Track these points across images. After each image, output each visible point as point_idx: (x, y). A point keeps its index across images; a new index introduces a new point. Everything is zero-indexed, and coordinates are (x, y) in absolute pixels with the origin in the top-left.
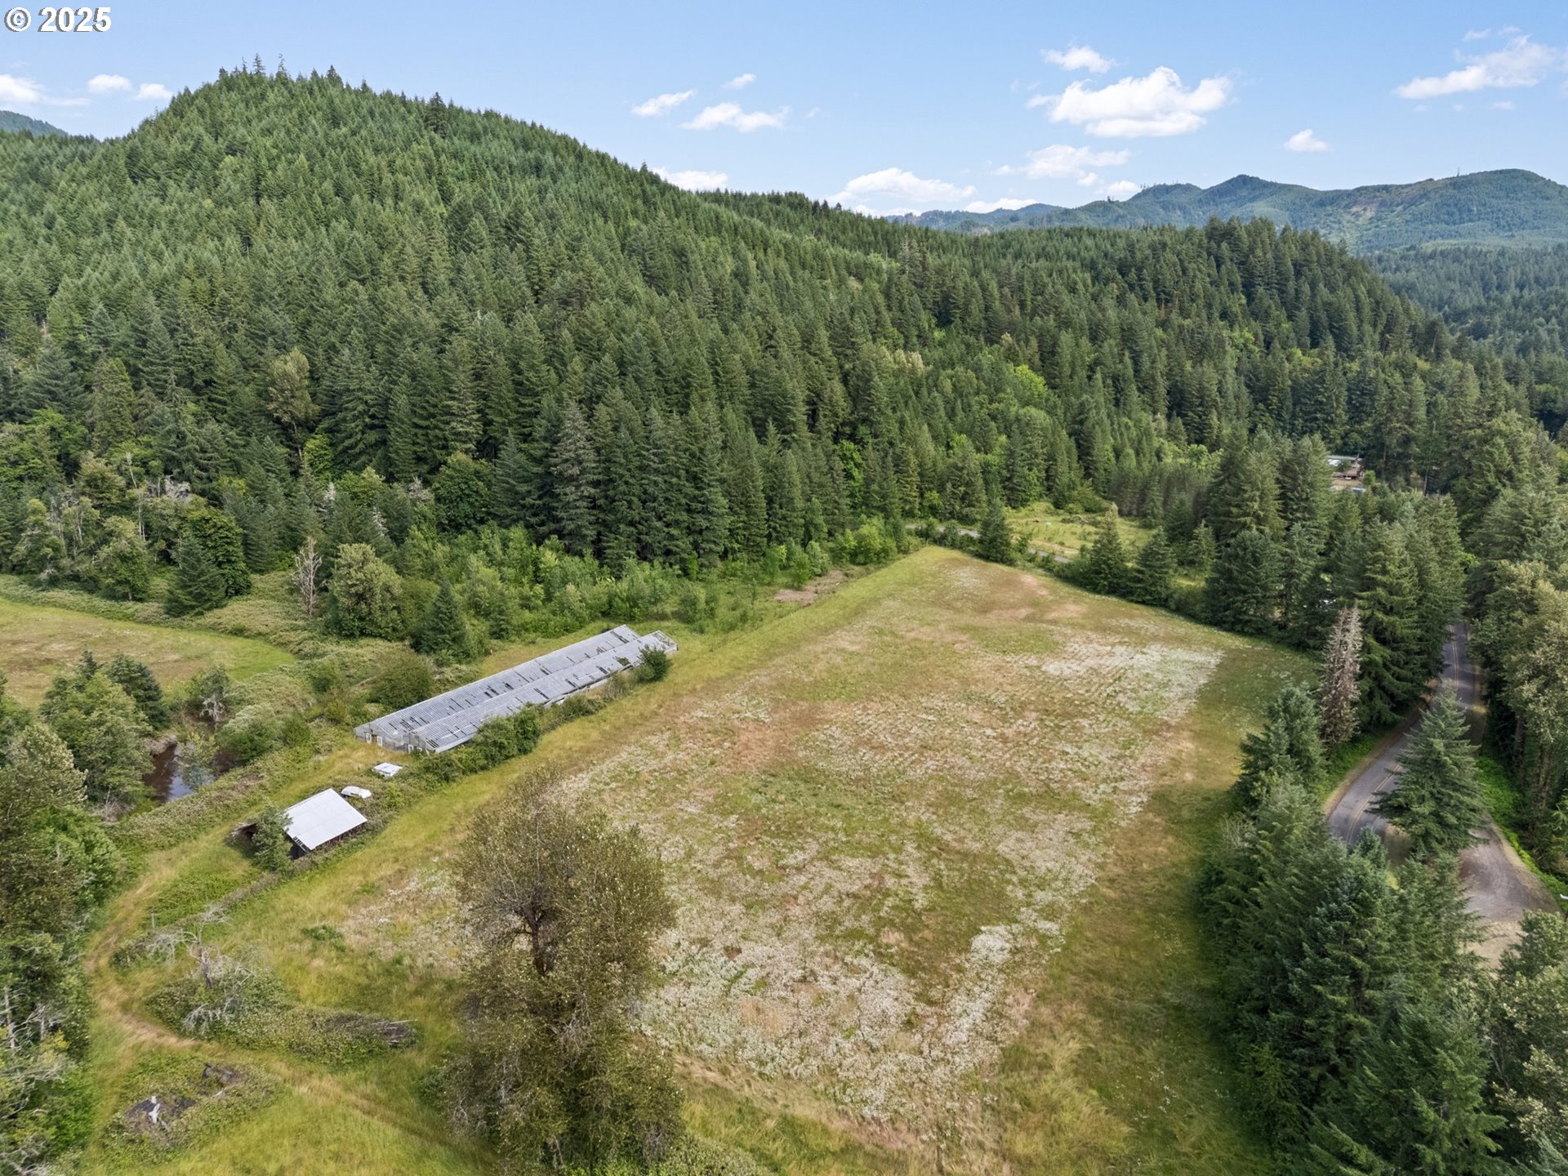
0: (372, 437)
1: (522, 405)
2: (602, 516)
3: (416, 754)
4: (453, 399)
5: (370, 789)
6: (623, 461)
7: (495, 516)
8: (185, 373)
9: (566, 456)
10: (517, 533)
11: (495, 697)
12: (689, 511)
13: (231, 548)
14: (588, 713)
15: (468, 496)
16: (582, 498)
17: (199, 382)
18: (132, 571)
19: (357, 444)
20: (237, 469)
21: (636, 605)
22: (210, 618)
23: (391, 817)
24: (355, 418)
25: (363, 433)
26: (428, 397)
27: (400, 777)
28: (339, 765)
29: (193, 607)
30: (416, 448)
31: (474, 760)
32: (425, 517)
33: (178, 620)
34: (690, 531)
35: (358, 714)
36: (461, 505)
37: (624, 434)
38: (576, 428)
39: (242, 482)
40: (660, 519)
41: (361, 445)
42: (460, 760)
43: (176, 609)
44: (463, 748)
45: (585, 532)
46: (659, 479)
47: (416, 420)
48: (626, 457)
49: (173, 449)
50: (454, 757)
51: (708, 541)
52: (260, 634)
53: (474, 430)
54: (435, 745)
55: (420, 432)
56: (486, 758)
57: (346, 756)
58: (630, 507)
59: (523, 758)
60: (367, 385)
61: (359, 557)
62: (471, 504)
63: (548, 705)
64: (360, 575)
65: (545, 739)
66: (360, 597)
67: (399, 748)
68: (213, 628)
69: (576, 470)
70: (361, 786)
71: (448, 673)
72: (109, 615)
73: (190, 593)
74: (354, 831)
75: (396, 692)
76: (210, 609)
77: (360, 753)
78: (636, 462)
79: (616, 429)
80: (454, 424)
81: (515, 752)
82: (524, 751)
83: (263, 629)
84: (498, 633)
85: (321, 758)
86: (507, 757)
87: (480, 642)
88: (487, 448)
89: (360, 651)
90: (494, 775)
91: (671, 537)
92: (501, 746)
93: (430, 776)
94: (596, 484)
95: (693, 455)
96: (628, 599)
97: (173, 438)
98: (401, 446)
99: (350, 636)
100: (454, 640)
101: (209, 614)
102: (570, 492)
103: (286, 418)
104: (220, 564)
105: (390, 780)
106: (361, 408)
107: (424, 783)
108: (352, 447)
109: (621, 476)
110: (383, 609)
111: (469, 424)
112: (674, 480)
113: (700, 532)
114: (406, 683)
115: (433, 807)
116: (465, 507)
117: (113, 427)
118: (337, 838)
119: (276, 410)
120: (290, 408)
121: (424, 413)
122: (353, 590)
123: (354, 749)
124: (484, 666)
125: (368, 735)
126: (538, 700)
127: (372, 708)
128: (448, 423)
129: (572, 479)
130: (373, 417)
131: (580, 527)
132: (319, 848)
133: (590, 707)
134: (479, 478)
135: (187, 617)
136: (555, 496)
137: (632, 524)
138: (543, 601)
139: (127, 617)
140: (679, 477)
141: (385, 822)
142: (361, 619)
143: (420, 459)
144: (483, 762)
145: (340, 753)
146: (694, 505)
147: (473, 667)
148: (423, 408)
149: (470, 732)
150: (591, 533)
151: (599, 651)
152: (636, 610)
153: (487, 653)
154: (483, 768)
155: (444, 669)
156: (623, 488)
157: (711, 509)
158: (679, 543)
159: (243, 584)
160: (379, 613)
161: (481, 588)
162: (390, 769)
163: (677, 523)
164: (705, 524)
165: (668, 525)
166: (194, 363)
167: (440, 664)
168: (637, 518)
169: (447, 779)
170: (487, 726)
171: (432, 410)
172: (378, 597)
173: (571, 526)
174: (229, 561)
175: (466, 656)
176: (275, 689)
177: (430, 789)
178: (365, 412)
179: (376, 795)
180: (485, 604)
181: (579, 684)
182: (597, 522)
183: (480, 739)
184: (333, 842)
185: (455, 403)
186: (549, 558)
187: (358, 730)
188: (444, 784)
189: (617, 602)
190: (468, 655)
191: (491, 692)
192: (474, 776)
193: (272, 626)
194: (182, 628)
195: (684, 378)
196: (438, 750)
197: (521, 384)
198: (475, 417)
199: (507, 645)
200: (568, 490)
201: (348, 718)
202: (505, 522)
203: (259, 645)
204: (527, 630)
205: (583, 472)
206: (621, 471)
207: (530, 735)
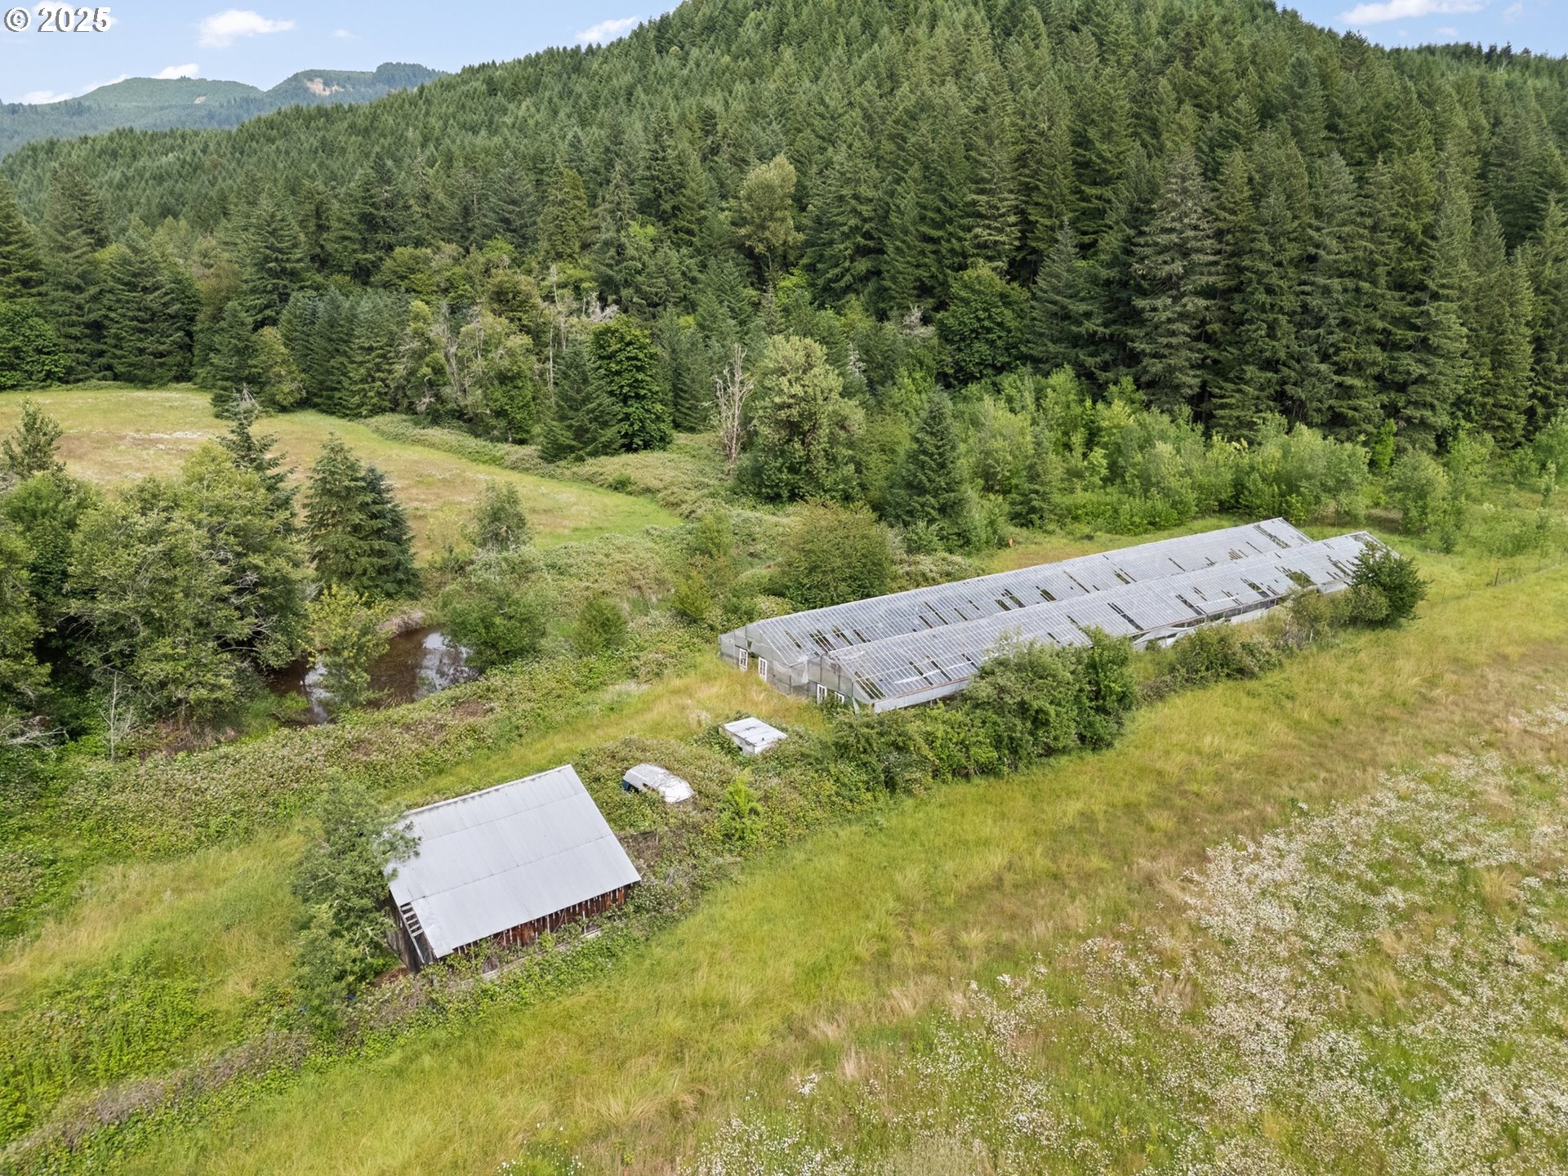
0: (862, 265)
1: (1085, 198)
2: (1213, 353)
3: (831, 706)
4: (982, 192)
5: (691, 779)
6: (1268, 248)
7: (1025, 358)
8: (651, 195)
9: (1163, 239)
10: (1062, 379)
11: (1016, 611)
12: (1388, 344)
13: (640, 376)
14: (1242, 672)
15: (989, 330)
16: (1183, 316)
17: (667, 207)
18: (512, 398)
19: (843, 275)
20: (689, 306)
21: (1293, 488)
22: (591, 465)
23: (721, 873)
24: (846, 236)
25: (852, 260)
26: (945, 192)
27: (777, 758)
28: (662, 709)
29: (572, 449)
30: (920, 272)
31: (964, 746)
32: (921, 363)
33: (551, 467)
34: (1382, 383)
35: (735, 610)
36: (976, 345)
37: (1274, 200)
38: (1185, 191)
39: (690, 319)
40: (1325, 358)
41: (848, 277)
42: (930, 739)
43: (555, 453)
44: (939, 711)
45: (1182, 378)
46: (1336, 283)
47: (924, 229)
48: (1273, 239)
49: (610, 266)
50: (914, 728)
51: (1416, 404)
52: (648, 490)
53: (1008, 239)
54: (874, 693)
55: (929, 247)
56: (997, 743)
57: (686, 691)
58: (1271, 335)
59: (1090, 757)
60: (865, 191)
61: (800, 358)
62: (992, 343)
63: (1140, 645)
64: (797, 389)
65: (1142, 720)
66: (793, 428)
67: (799, 689)
68: (589, 480)
69: (1178, 267)
70: (673, 767)
71: (926, 563)
72: (476, 457)
73: (570, 427)
74: (596, 906)
75: (817, 577)
76: (594, 454)
77: (717, 689)
78: (1293, 251)
79: (1257, 198)
80: (978, 230)
81: (1072, 741)
82: (1092, 741)
83: (655, 484)
84: (1026, 517)
85: (631, 686)
86: (1050, 751)
87: (992, 523)
88: (1023, 267)
89: (785, 520)
90: (1014, 791)
91: (1346, 391)
92: (1039, 720)
93: (847, 768)
94: (1208, 292)
95: (1409, 239)
96: (1278, 478)
97: (612, 252)
98: (901, 266)
99: (774, 499)
100: (942, 510)
101: (590, 461)
102: (1162, 307)
103: (760, 248)
104: (625, 400)
105: (750, 762)
106: (852, 222)
107: (829, 787)
108: (837, 279)
109: (1261, 275)
110: (831, 459)
111: (1000, 231)
112: (1365, 286)
113: (1402, 388)
114: (838, 562)
115: (839, 863)
116: (981, 347)
117: (554, 246)
118: (539, 925)
119: (749, 237)
120: (767, 234)
121: (937, 217)
122: (783, 414)
123: (708, 678)
124: (995, 564)
125: (742, 654)
126: (1117, 629)
127: (764, 602)
128: (969, 229)
129: (1168, 284)
130: (867, 236)
131: (1171, 370)
132: (466, 952)
133: (1248, 661)
134: (1007, 304)
135: (563, 463)
136: (1134, 317)
137: (1271, 365)
138: (1105, 480)
139: (496, 461)
140: (1374, 283)
141: (699, 888)
142: (793, 470)
143: (923, 291)
144: (986, 754)
145: (677, 683)
146: (1399, 333)
147: (974, 561)
148: (939, 211)
149: (961, 675)
150: (1191, 380)
151: (1234, 556)
152: (1293, 499)
153: (1002, 544)
154: (987, 770)
155: (921, 557)
156: (1262, 297)
157: (1433, 341)
158: (1363, 403)
159: (657, 435)
160: (822, 462)
161: (998, 444)
162: (758, 735)
163: (1359, 367)
164: (1417, 370)
165: (1341, 370)
166: (662, 182)
167: (914, 548)
168: (1282, 355)
169: (891, 784)
170: (1002, 663)
171: (949, 213)
172: (824, 432)
173: (1156, 367)
174: (638, 397)
175: (964, 541)
176: (617, 556)
177: (843, 807)
178: (855, 230)
179: (702, 797)
180: (1003, 472)
181: (1209, 608)
182: (1201, 366)
183: (985, 690)
184: (519, 936)
185: (983, 198)
186: (1117, 413)
187: (726, 639)
188: (883, 795)
189: (1254, 481)
190: (968, 542)
191: (1009, 600)
192: (960, 788)
193: (667, 478)
194: (552, 477)
195: (1376, 137)
196: (882, 706)
197: (1087, 164)
198: (1012, 219)
199: (1039, 536)
200: (1159, 303)
201: (714, 614)
202: (1042, 365)
203: (641, 504)
204: (1076, 518)
205: (1188, 271)
206: (1262, 266)
207: (1111, 703)
